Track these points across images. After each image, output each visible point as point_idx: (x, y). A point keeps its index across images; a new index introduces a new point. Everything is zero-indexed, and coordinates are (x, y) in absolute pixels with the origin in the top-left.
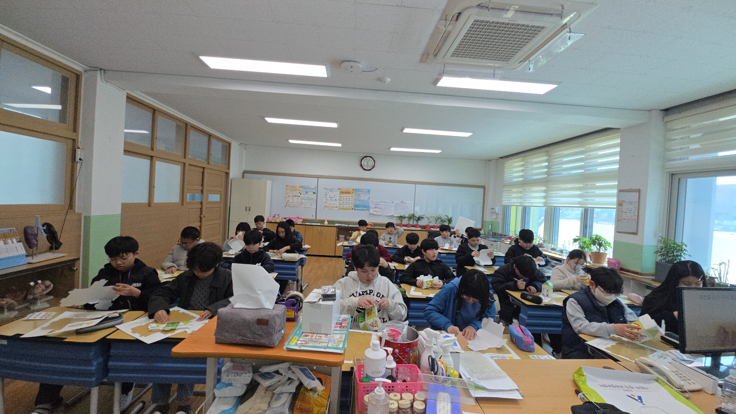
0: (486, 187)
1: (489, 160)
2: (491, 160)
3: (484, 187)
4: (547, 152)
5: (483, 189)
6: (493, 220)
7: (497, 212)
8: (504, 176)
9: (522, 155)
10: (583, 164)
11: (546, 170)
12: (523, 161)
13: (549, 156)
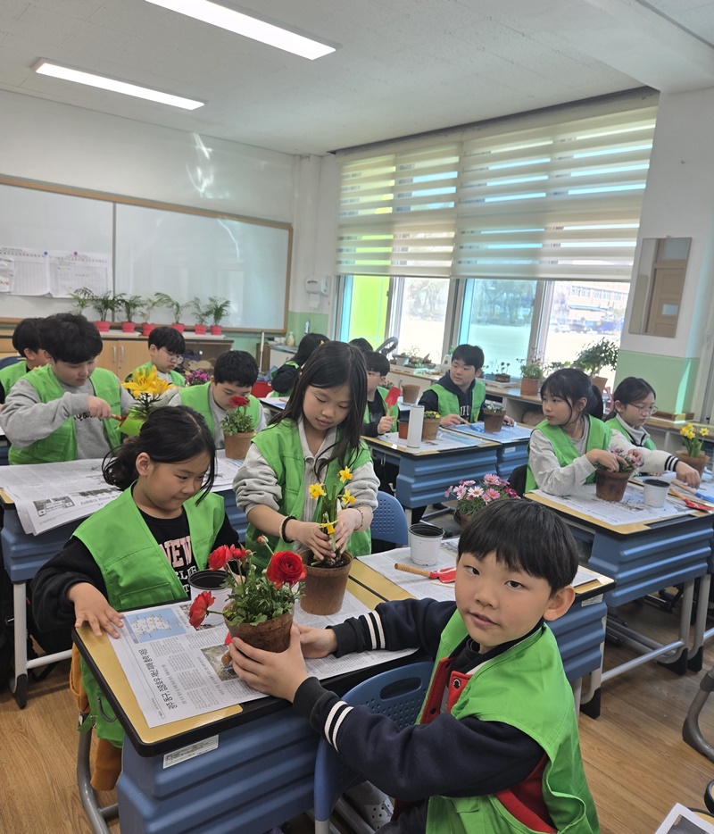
0: (294, 227)
1: (301, 157)
2: (308, 157)
3: (288, 227)
4: (461, 144)
5: (286, 233)
6: (312, 312)
7: (322, 291)
8: (340, 202)
9: (392, 148)
10: (546, 177)
11: (453, 190)
12: (394, 163)
13: (463, 155)
